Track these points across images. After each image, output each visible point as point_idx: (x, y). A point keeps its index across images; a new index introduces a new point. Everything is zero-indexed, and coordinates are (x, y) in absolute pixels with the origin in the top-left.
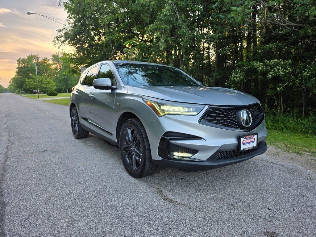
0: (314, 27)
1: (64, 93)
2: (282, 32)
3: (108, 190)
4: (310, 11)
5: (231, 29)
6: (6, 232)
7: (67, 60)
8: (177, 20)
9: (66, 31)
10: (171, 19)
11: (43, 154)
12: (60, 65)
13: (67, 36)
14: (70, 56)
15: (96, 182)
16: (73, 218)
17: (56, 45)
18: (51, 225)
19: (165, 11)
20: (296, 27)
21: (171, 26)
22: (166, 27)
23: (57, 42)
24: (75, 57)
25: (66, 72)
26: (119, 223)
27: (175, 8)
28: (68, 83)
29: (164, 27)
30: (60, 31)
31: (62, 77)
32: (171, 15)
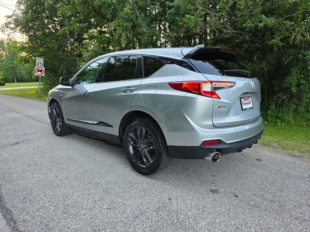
0: (250, 34)
1: (11, 82)
2: (227, 36)
3: (90, 172)
4: (246, 23)
5: (186, 30)
6: (10, 208)
7: (18, 49)
8: (137, 17)
9: (16, 17)
10: (132, 17)
11: (16, 147)
12: (5, 51)
13: (17, 22)
14: (21, 45)
15: (77, 166)
16: (66, 193)
17: (5, 33)
18: (49, 200)
19: (127, 9)
20: (237, 33)
21: (132, 23)
22: (128, 24)
23: (6, 29)
24: (27, 46)
25: (17, 61)
26: (105, 194)
27: (135, 6)
28: (17, 72)
29: (126, 24)
30: (9, 17)
31: (8, 65)
32: (131, 14)
